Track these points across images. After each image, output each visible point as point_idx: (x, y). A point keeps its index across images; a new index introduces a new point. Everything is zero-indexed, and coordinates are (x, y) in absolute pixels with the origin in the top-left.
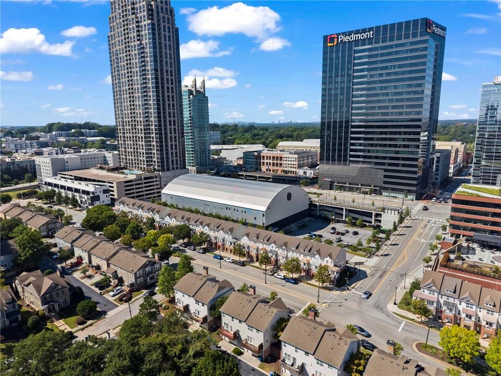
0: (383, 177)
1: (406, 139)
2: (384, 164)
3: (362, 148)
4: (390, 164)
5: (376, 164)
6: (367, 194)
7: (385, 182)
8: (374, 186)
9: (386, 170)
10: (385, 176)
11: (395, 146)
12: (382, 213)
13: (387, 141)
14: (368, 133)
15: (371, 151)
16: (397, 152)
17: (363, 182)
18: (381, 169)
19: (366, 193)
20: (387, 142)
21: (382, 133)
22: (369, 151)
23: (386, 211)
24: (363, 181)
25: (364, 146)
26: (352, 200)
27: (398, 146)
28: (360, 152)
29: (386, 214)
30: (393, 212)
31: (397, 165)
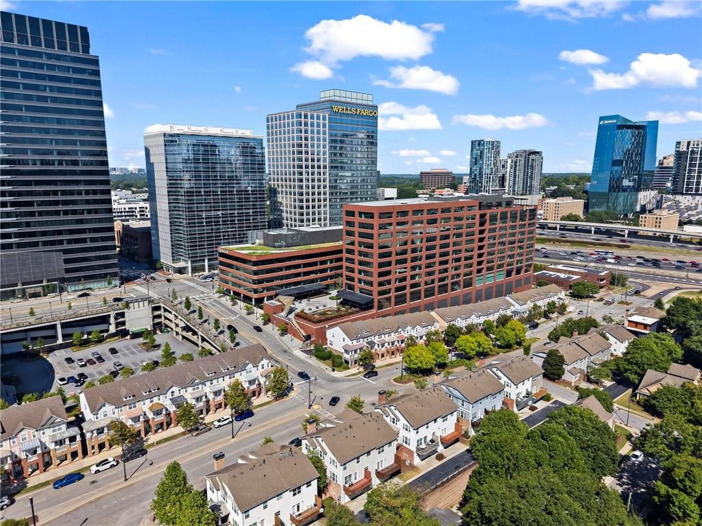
0: (62, 263)
1: (92, 201)
2: (61, 242)
3: (13, 219)
4: (69, 242)
5: (45, 243)
6: (40, 296)
7: (67, 271)
8: (48, 281)
9: (65, 252)
10: (66, 261)
11: (74, 212)
12: (126, 310)
13: (60, 206)
14: (20, 194)
15: (31, 224)
16: (81, 221)
17: (27, 278)
18: (56, 251)
19: (35, 295)
20: (60, 208)
21: (47, 193)
22: (28, 224)
23: (131, 305)
24: (25, 276)
25: (17, 216)
26: (29, 311)
27: (81, 211)
28: (9, 227)
29: (132, 310)
30: (141, 303)
31: (84, 240)
